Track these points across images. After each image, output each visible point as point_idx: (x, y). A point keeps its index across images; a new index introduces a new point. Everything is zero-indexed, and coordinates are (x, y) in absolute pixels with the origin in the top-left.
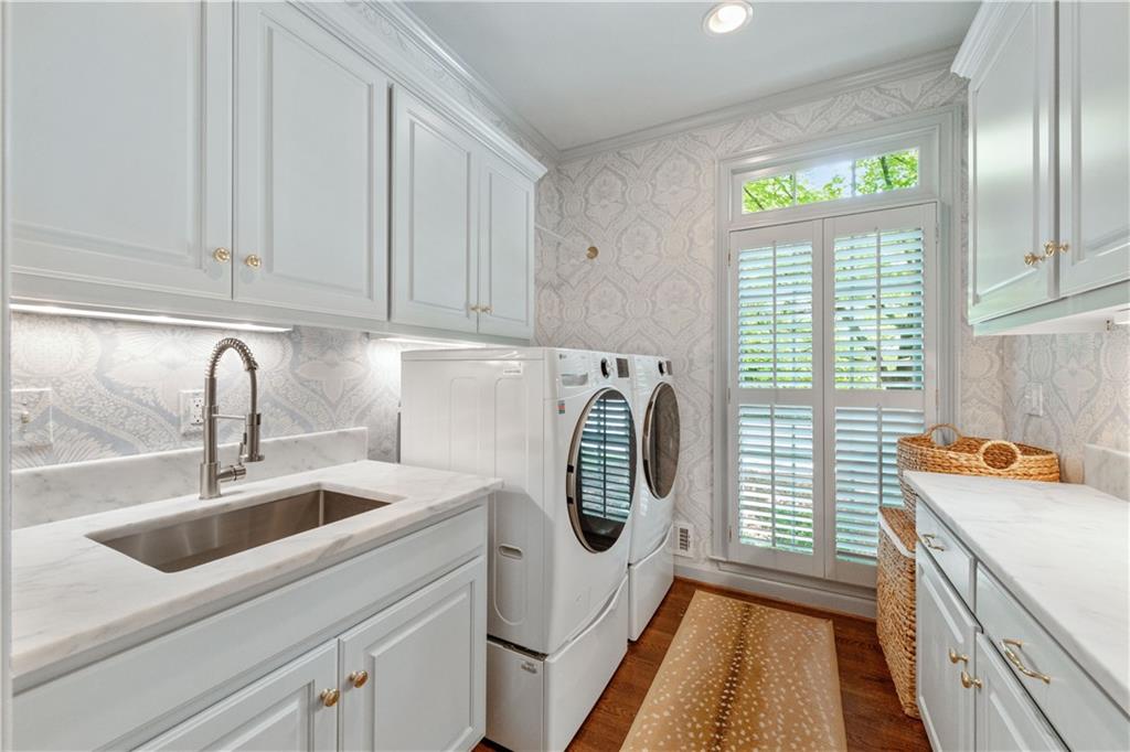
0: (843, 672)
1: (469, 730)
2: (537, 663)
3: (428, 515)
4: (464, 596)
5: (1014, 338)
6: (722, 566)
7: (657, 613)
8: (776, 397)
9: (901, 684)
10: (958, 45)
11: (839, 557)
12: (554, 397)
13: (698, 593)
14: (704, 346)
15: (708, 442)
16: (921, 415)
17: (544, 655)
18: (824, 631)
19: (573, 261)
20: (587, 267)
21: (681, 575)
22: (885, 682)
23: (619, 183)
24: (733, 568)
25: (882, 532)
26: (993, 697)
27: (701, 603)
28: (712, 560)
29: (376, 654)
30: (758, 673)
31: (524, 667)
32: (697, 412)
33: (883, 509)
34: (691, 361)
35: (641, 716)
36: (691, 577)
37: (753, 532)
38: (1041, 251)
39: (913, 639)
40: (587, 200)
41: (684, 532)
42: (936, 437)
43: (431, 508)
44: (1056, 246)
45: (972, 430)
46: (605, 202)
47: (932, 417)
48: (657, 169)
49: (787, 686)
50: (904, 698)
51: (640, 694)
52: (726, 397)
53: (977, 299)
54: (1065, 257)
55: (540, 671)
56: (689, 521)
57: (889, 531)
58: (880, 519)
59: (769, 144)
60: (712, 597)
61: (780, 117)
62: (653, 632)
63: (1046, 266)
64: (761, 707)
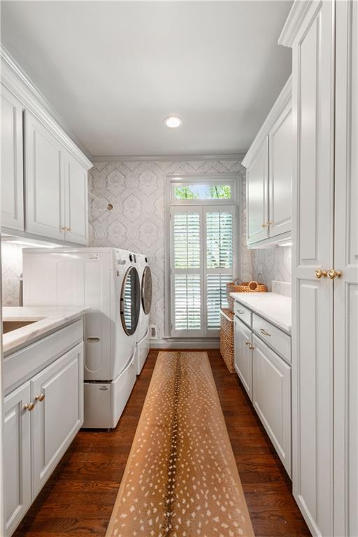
0: (212, 366)
1: (79, 421)
2: (108, 385)
3: (65, 322)
4: (76, 360)
5: (255, 250)
6: (169, 340)
7: (145, 363)
8: (187, 271)
9: (228, 364)
10: (245, 154)
11: (209, 329)
12: (114, 269)
13: (160, 352)
14: (160, 252)
15: (163, 291)
16: (231, 276)
17: (111, 381)
18: (205, 355)
19: (100, 210)
20: (107, 213)
21: (152, 348)
22: (224, 366)
23: (123, 177)
24: (172, 340)
25: (222, 316)
26: (257, 349)
27: (161, 355)
28: (164, 339)
29: (45, 387)
30: (186, 373)
31: (101, 389)
32: (159, 279)
33: (222, 309)
34: (156, 258)
35: (147, 399)
36: (156, 347)
37: (180, 324)
38: (265, 224)
39: (233, 348)
40: (107, 182)
41: (153, 329)
42: (236, 283)
43: (66, 319)
44: (269, 223)
45: (245, 280)
46: (115, 184)
47: (235, 277)
48: (140, 174)
49: (196, 375)
50: (230, 368)
51: (145, 392)
52: (170, 272)
53: (249, 238)
54: (271, 226)
55: (109, 389)
56: (155, 324)
57: (225, 315)
58: (221, 312)
59: (184, 173)
60: (166, 353)
61: (188, 164)
62: (145, 370)
63: (266, 228)
64: (189, 384)
